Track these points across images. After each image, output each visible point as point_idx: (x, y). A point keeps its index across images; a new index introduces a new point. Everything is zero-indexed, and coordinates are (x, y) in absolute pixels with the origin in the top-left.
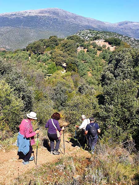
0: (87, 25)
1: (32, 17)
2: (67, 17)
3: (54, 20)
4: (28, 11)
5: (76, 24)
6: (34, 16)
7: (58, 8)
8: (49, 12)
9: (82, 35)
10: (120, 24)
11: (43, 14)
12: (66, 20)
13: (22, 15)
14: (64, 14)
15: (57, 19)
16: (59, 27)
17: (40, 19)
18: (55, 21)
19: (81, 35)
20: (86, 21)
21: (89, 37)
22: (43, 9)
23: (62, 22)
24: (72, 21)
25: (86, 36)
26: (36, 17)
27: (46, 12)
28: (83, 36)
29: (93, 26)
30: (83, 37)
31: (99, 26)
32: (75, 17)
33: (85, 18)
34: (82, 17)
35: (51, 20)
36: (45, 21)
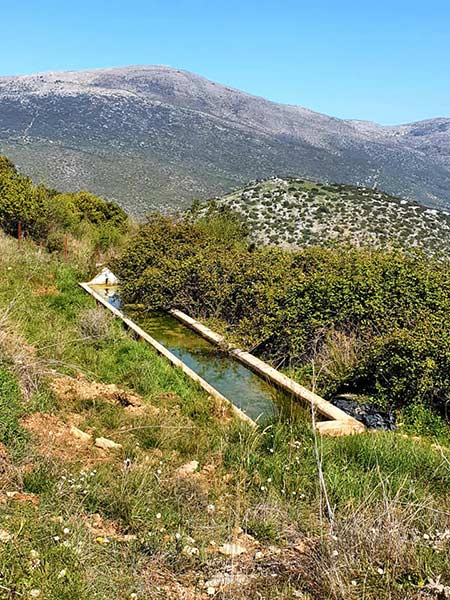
0: (283, 137)
1: (67, 101)
2: (205, 104)
3: (154, 112)
4: (52, 74)
5: (241, 132)
6: (75, 96)
7: (168, 66)
8: (133, 81)
9: (265, 196)
10: (418, 131)
11: (109, 91)
12: (202, 114)
13: (27, 90)
14: (193, 90)
15: (166, 111)
16: (174, 144)
17: (100, 109)
18: (159, 118)
19: (261, 195)
20: (279, 119)
21: (286, 204)
22: (109, 69)
23: (188, 121)
24: (227, 119)
25: (278, 199)
26: (84, 99)
27: (123, 80)
28: (267, 200)
29: (307, 139)
30: (268, 204)
31: (332, 141)
32: (239, 105)
33: (276, 108)
34: (265, 103)
35: (144, 115)
36: (117, 116)
